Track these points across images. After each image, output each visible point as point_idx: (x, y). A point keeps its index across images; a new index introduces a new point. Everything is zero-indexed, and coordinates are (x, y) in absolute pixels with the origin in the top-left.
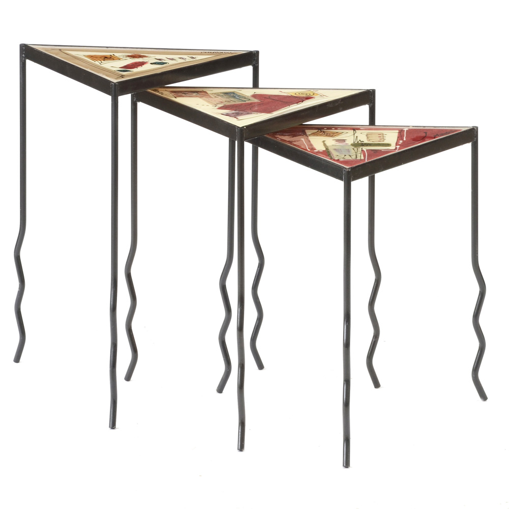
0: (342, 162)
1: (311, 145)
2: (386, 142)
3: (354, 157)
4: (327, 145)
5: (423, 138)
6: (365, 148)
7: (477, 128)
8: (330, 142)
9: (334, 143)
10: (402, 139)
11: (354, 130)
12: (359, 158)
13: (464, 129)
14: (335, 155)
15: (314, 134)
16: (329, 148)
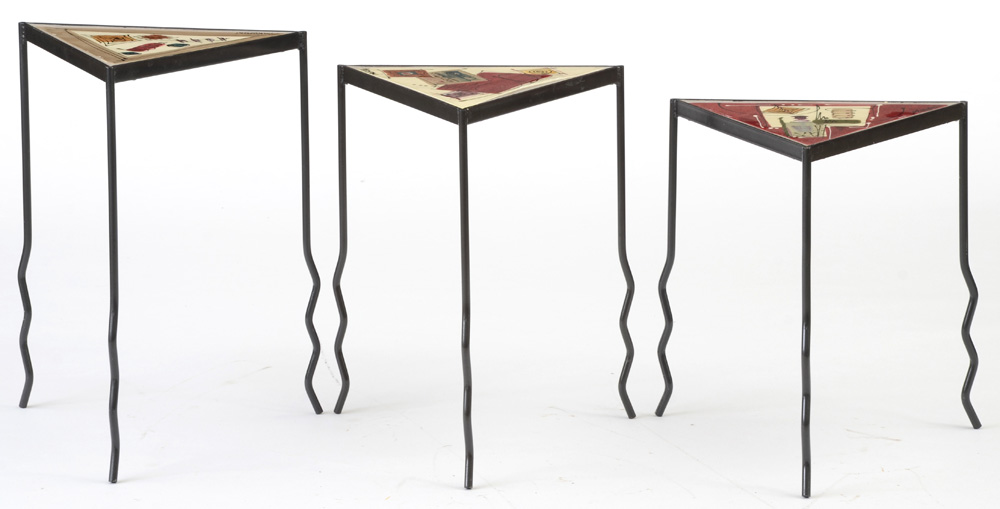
0: (800, 140)
1: (766, 122)
2: (854, 118)
3: (815, 135)
4: (785, 121)
5: (900, 114)
6: (829, 126)
7: (966, 103)
8: (788, 119)
9: (793, 120)
10: (875, 116)
11: (817, 106)
12: (821, 135)
13: (950, 105)
14: (793, 132)
15: (769, 111)
16: (787, 126)
